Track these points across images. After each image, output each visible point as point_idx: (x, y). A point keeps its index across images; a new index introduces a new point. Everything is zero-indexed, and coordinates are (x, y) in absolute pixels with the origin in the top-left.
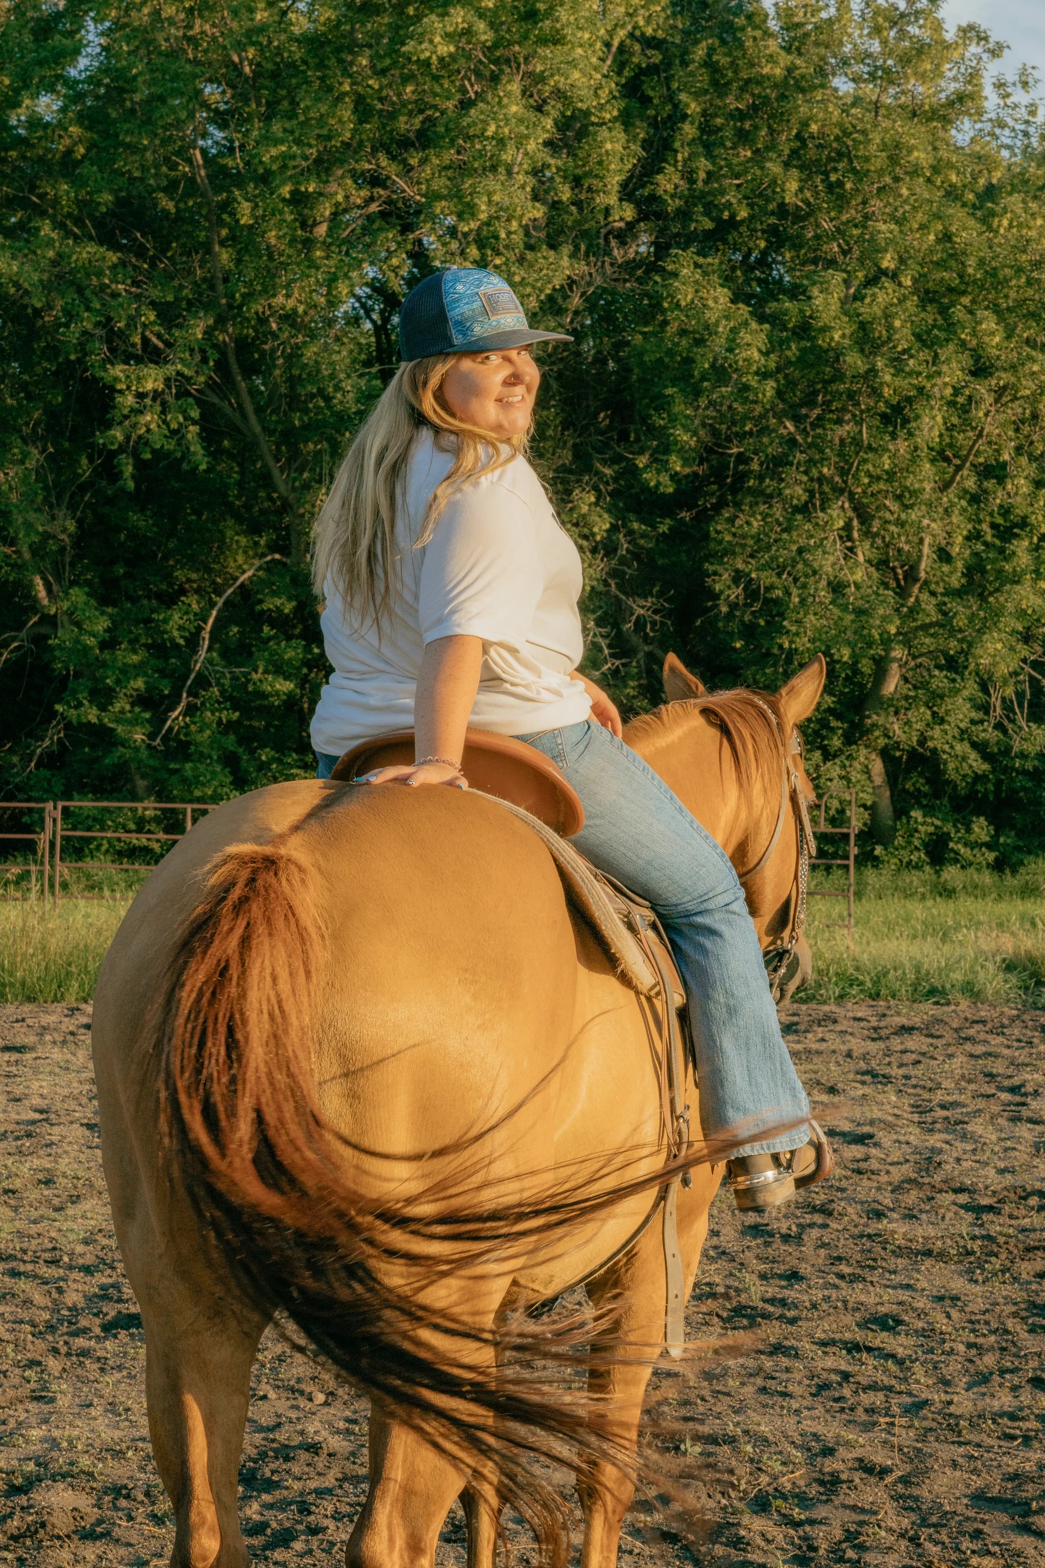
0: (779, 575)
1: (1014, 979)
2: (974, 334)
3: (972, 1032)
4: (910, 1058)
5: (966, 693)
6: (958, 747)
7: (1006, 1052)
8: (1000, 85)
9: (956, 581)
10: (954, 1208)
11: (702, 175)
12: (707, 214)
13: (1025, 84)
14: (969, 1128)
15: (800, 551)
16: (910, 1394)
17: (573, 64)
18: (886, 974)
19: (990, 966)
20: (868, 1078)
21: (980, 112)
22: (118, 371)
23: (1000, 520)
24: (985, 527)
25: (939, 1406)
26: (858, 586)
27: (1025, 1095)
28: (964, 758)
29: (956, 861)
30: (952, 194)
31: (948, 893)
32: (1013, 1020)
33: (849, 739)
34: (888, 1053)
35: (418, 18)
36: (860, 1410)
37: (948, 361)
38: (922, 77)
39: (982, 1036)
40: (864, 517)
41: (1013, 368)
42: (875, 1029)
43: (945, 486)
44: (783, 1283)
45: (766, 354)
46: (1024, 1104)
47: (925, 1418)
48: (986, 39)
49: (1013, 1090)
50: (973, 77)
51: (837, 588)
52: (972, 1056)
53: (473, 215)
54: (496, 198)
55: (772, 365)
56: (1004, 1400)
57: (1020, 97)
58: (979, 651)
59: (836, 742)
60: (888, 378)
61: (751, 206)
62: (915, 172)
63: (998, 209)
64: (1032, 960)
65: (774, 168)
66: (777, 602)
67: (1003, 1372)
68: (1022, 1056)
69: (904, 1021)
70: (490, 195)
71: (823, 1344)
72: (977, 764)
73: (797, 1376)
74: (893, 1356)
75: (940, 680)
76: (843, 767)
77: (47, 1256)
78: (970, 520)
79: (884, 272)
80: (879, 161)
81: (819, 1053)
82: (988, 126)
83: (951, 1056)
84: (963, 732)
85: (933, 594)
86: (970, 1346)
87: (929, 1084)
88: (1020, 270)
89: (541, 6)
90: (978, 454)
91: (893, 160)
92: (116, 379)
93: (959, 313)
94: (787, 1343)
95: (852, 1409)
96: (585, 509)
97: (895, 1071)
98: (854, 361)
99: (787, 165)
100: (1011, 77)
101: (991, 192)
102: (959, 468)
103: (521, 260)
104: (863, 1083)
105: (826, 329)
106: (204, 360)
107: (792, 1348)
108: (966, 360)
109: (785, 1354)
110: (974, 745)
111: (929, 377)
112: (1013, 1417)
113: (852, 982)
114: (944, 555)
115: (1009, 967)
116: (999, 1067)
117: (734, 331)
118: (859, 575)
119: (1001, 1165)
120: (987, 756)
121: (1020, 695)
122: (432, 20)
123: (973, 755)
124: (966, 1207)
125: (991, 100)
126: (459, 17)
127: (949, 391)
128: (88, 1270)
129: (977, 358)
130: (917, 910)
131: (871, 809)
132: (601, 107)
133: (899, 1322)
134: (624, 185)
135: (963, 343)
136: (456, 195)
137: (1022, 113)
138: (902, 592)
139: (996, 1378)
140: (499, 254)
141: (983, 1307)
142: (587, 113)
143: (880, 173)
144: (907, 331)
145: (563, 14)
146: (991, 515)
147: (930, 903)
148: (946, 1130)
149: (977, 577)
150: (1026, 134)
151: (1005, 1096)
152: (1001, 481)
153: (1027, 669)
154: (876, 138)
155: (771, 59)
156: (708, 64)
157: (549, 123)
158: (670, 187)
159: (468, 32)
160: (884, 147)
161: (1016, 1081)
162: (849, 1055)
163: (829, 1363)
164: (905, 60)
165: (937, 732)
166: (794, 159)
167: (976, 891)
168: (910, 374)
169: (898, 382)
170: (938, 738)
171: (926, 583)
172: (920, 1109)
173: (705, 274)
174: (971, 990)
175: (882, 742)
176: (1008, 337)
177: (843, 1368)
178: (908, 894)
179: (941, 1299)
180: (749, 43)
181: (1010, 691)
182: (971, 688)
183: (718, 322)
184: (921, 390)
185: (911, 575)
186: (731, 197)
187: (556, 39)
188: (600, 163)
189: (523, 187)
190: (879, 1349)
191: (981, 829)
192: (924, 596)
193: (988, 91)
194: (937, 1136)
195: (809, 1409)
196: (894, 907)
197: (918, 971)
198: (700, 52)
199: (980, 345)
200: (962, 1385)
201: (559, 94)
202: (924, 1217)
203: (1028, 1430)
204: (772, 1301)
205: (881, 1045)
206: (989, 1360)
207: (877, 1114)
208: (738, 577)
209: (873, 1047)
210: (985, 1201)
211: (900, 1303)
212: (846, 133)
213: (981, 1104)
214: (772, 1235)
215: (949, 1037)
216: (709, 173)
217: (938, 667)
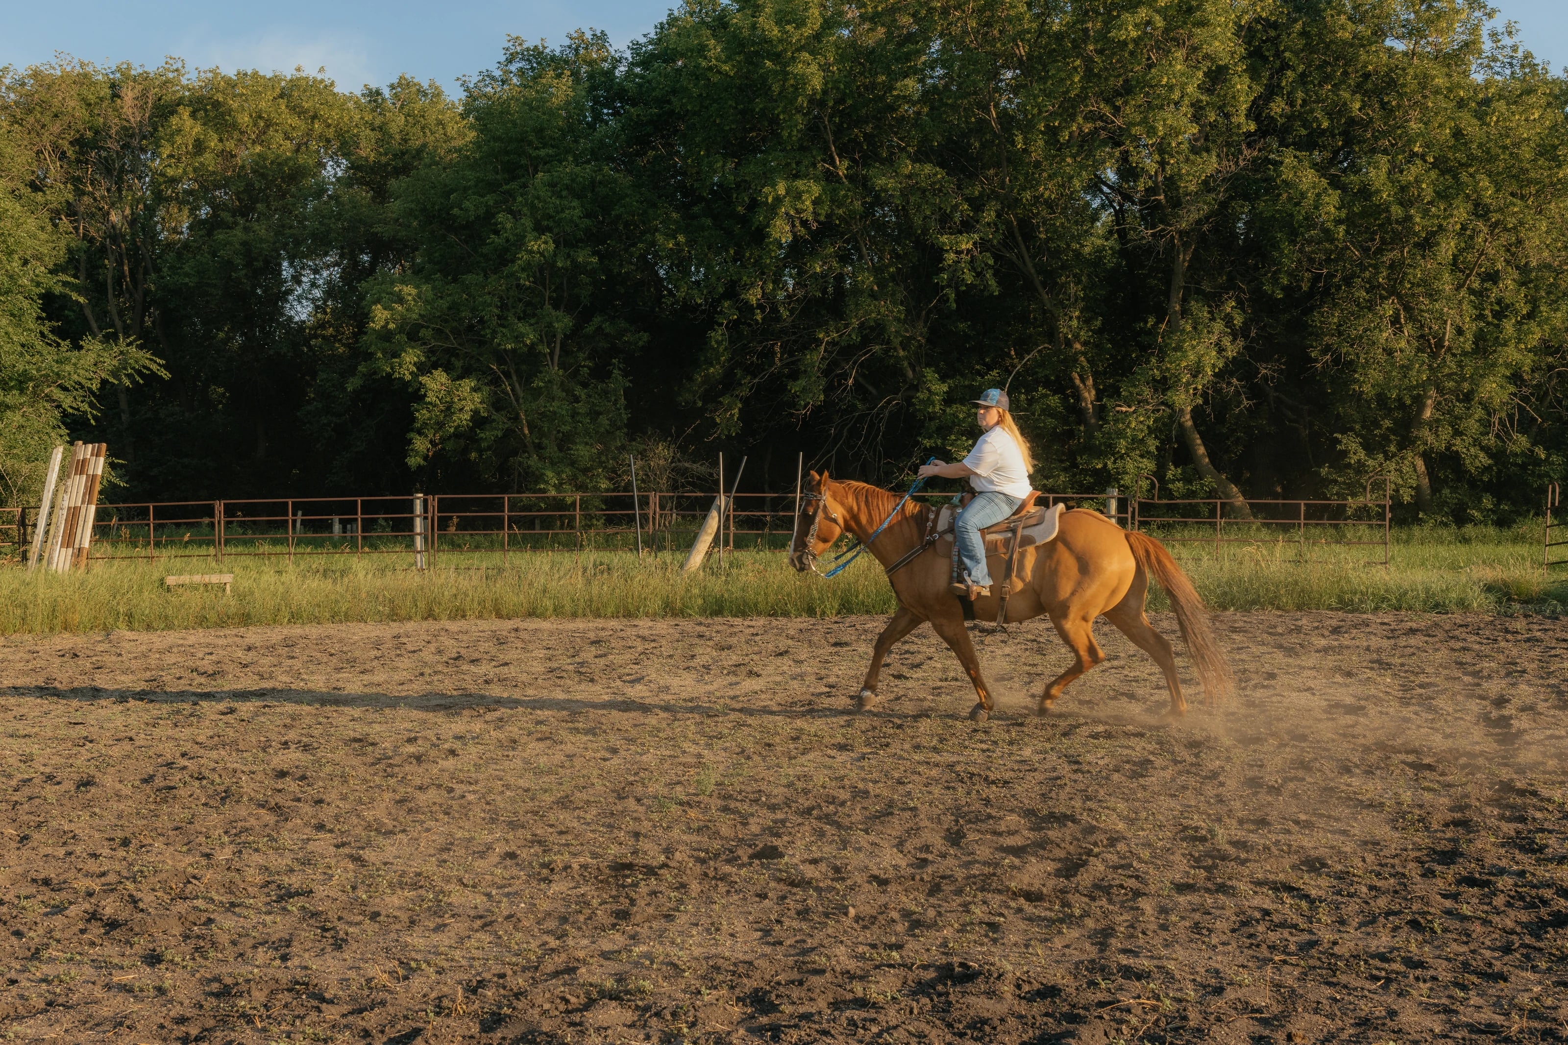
0: (1352, 346)
1: (1492, 598)
2: (1475, 191)
3: (1457, 633)
4: (1410, 650)
5: (1476, 416)
6: (1472, 450)
7: (1477, 647)
8: (1494, 35)
9: (1468, 347)
10: (1402, 766)
11: (1300, 102)
12: (1304, 126)
13: (1510, 33)
14: (1434, 702)
15: (1365, 330)
16: (1310, 932)
17: (1214, 36)
18: (1406, 593)
19: (1476, 588)
20: (1375, 666)
21: (1480, 52)
22: (944, 239)
23: (1497, 308)
24: (1487, 312)
25: (1326, 946)
26: (1401, 351)
27: (1482, 678)
28: (1476, 457)
29: (1471, 521)
30: (1461, 104)
31: (1466, 540)
32: (1487, 624)
33: (1401, 447)
34: (1395, 647)
35: (1118, 16)
36: (1264, 946)
37: (1458, 207)
38: (1440, 32)
39: (1464, 635)
40: (1407, 308)
41: (1500, 210)
42: (1392, 631)
43: (1458, 288)
44: (1252, 827)
45: (1339, 209)
46: (1478, 685)
47: (1312, 957)
48: (1485, 7)
49: (1475, 674)
50: (1475, 29)
51: (1389, 352)
52: (1453, 649)
53: (1155, 133)
54: (1169, 122)
55: (1343, 215)
56: (1383, 941)
57: (1507, 41)
58: (1481, 389)
59: (1392, 448)
60: (1418, 220)
61: (1331, 119)
62: (1437, 92)
63: (1490, 110)
64: (1505, 584)
65: (1345, 95)
66: (1352, 361)
67: (1389, 913)
68: (1486, 649)
69: (1414, 625)
70: (1164, 120)
71: (1259, 883)
72: (1484, 459)
73: (1228, 913)
74: (1307, 897)
75: (1459, 409)
76: (1398, 463)
77: (752, 796)
78: (1475, 308)
79: (1415, 154)
80: (1413, 85)
81: (1348, 647)
82: (1486, 62)
83: (1437, 650)
84: (1475, 440)
85: (1454, 355)
86: (1371, 888)
87: (1417, 670)
88: (1505, 148)
89: (1194, 3)
90: (1480, 266)
91: (1423, 86)
92: (944, 244)
93: (1464, 177)
94: (1229, 883)
95: (1258, 946)
96: (1229, 310)
97: (1397, 661)
98: (1397, 211)
99: (1354, 93)
100: (1500, 29)
101: (1487, 102)
102: (1468, 276)
103: (1187, 160)
104: (1372, 669)
105: (1378, 191)
106: (997, 230)
107: (1232, 887)
108: (1470, 206)
109: (1225, 893)
110: (1482, 448)
111: (1445, 218)
112: (1383, 958)
113: (1384, 599)
114: (1460, 331)
115: (1489, 588)
116: (1468, 658)
117: (1318, 195)
118: (1403, 344)
119: (1448, 731)
120: (1491, 455)
121: (1511, 417)
122: (1126, 16)
123: (1482, 454)
124: (1411, 765)
125: (1487, 45)
126: (1143, 13)
127: (1458, 226)
128: (773, 808)
129: (1477, 205)
130: (1443, 551)
131: (1417, 489)
132: (1236, 64)
133: (1324, 865)
134: (1249, 110)
135: (1468, 196)
136: (1144, 121)
137: (1508, 51)
138: (1434, 356)
139: (1382, 919)
140: (1172, 156)
141: (1394, 852)
142: (1226, 67)
143: (1414, 92)
144: (1430, 191)
145: (1209, 7)
146: (1491, 304)
147: (1452, 547)
148: (1419, 704)
149: (1481, 343)
150: (1511, 64)
151: (1467, 679)
152: (1495, 283)
153: (1517, 400)
154: (1411, 71)
155: (1343, 27)
156: (1304, 34)
157: (1200, 74)
158: (1279, 110)
159: (1148, 23)
160: (1416, 77)
161: (1477, 668)
162: (1368, 649)
163: (1256, 902)
164: (1430, 22)
165: (1458, 441)
166: (1358, 88)
167: (1484, 540)
168: (1433, 216)
169: (1425, 222)
170: (1459, 445)
171: (1449, 349)
172: (1405, 688)
173: (1300, 161)
174: (1463, 604)
175: (1422, 448)
176: (1498, 191)
177: (1265, 906)
178: (1440, 541)
179: (1366, 843)
180: (1328, 19)
181: (1504, 415)
182: (1479, 413)
183: (1308, 190)
184: (1440, 226)
185: (1440, 344)
186: (1318, 114)
187: (1203, 23)
188: (1234, 97)
189: (1185, 115)
190: (1298, 889)
191: (1487, 502)
192: (1449, 358)
193: (1485, 38)
194: (1411, 708)
195: (1224, 944)
196: (1428, 551)
197: (1427, 592)
198: (1298, 26)
199: (1479, 196)
200: (1355, 924)
201: (1207, 56)
202: (1378, 772)
203: (1393, 971)
204: (1235, 844)
205: (1393, 641)
206: (1382, 902)
207: (1373, 691)
208: (1327, 349)
209: (1386, 643)
210: (1426, 761)
211: (1332, 847)
212: (1391, 70)
213: (1448, 685)
214: (1261, 786)
215: (1441, 635)
216: (1304, 101)
217: (1458, 400)
